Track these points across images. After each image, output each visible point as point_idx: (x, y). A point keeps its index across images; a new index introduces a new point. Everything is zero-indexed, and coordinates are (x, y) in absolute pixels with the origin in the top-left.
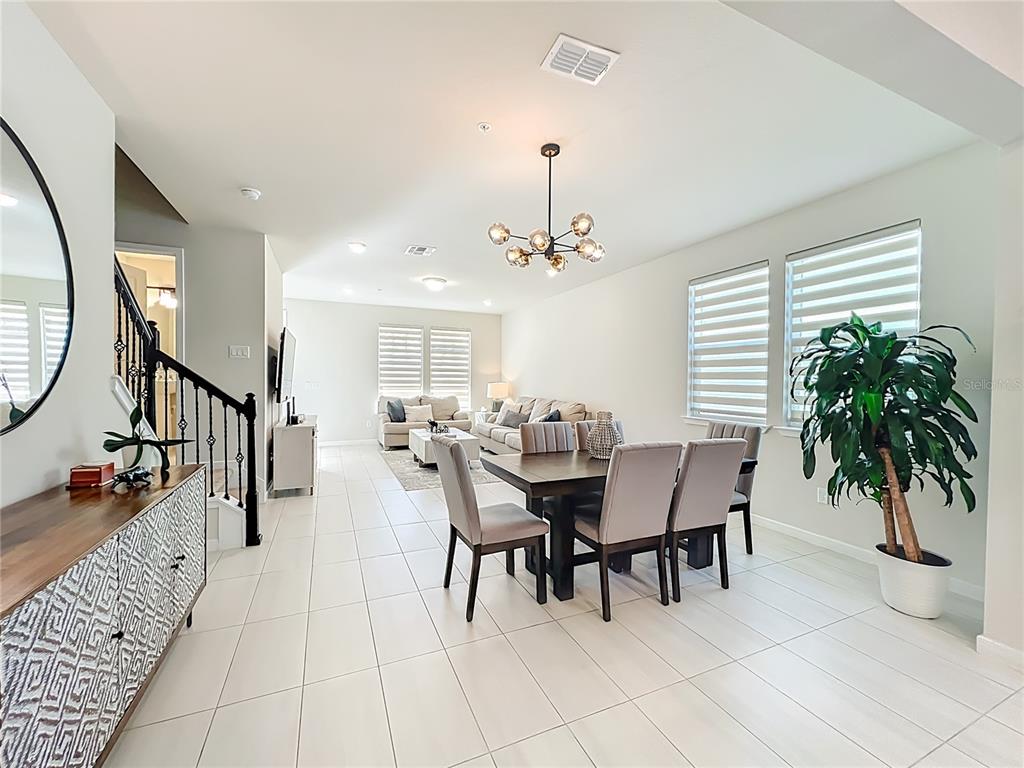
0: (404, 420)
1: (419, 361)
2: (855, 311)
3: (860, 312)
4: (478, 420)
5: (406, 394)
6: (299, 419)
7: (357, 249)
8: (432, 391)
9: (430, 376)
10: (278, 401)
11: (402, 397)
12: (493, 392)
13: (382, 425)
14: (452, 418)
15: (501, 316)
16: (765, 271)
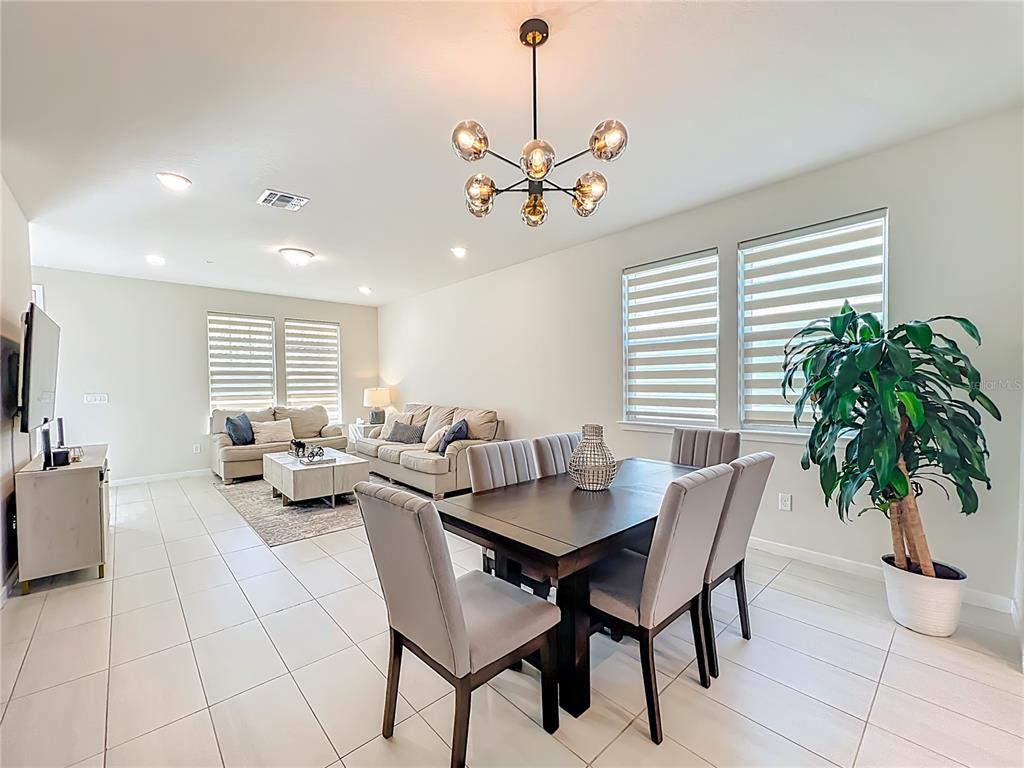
0: (252, 441)
1: (271, 361)
2: (848, 299)
3: (853, 301)
4: (354, 433)
5: (253, 404)
6: (71, 455)
7: (173, 184)
8: (288, 400)
9: (286, 381)
10: (24, 429)
11: (248, 410)
12: (371, 399)
13: (219, 451)
14: (320, 434)
15: (376, 308)
16: (714, 259)
